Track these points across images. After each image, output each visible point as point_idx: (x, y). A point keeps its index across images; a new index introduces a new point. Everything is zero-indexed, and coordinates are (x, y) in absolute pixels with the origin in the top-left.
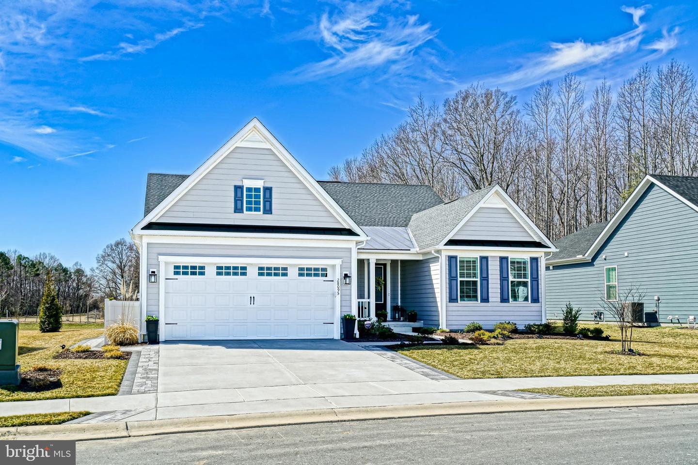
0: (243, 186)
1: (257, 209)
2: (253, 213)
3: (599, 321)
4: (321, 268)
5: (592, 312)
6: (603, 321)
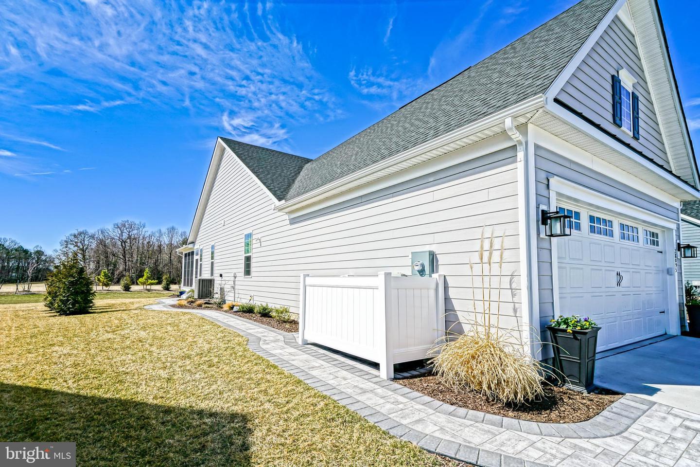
2: (626, 131)
4: (655, 234)
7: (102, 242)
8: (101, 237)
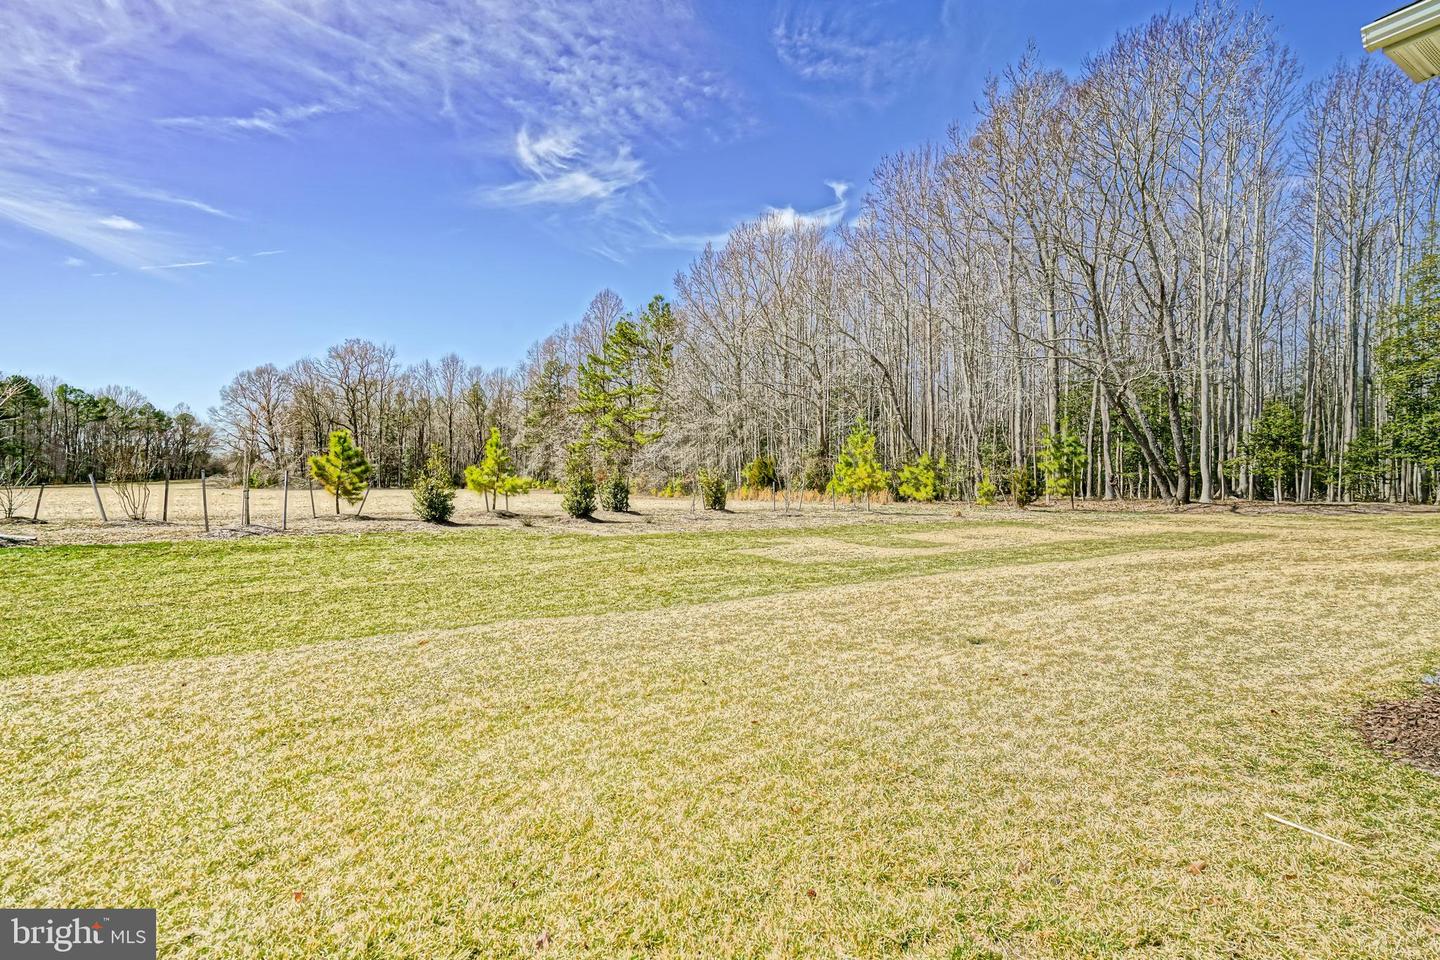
7: (305, 392)
8: (304, 378)
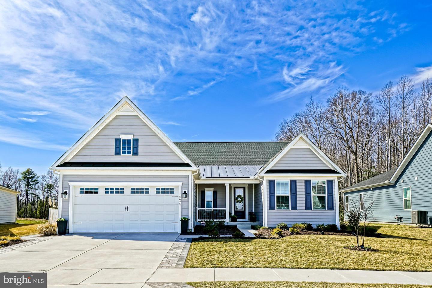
0: (120, 139)
1: (129, 153)
2: (127, 155)
3: (400, 223)
4: (171, 188)
5: (395, 217)
6: (402, 223)
